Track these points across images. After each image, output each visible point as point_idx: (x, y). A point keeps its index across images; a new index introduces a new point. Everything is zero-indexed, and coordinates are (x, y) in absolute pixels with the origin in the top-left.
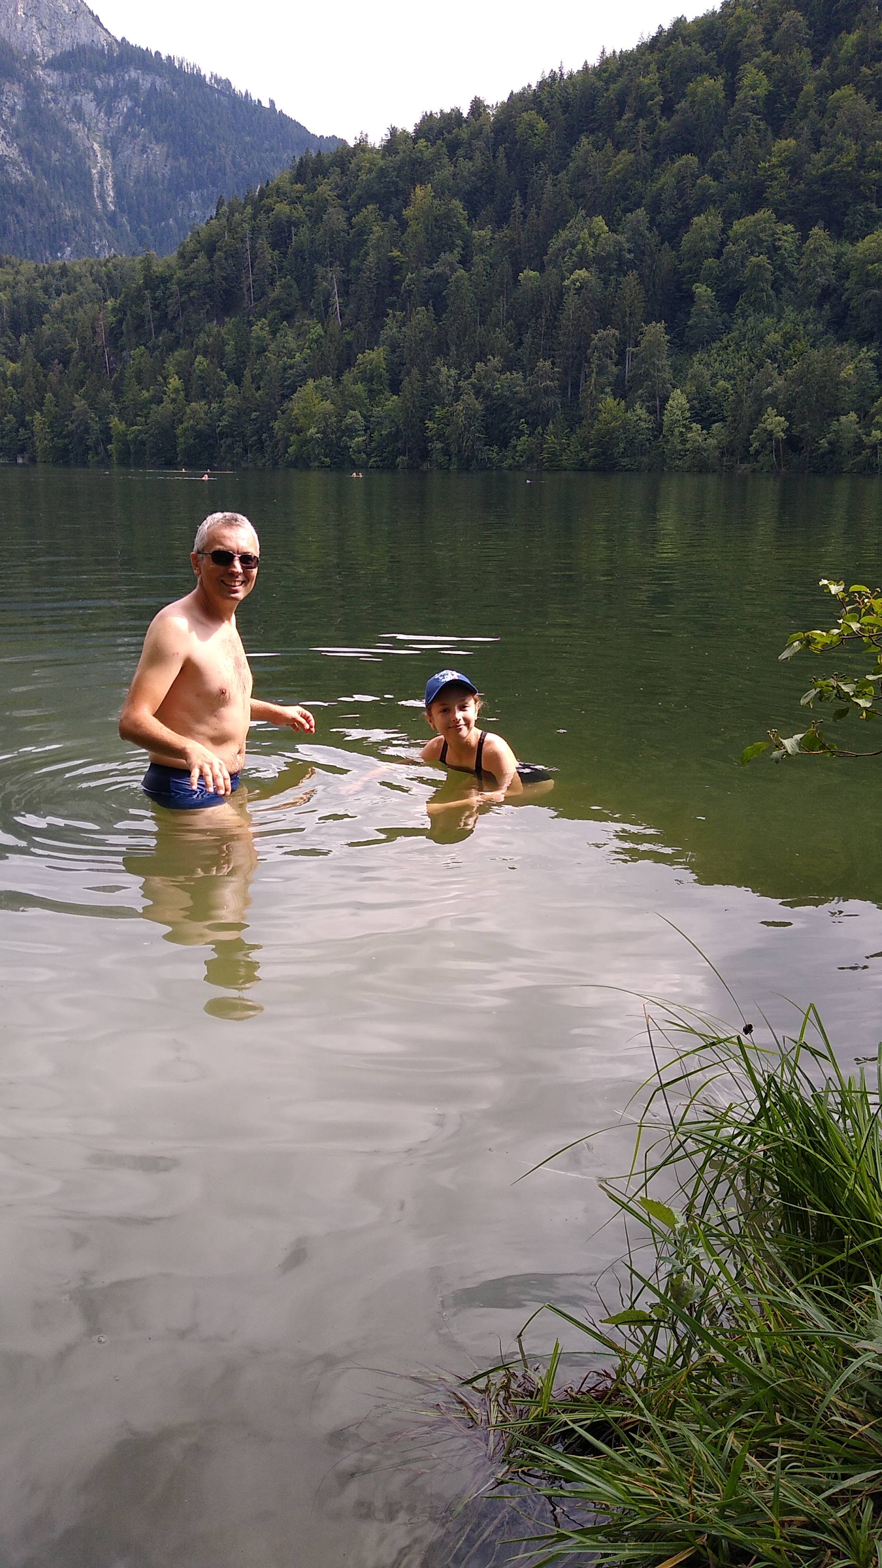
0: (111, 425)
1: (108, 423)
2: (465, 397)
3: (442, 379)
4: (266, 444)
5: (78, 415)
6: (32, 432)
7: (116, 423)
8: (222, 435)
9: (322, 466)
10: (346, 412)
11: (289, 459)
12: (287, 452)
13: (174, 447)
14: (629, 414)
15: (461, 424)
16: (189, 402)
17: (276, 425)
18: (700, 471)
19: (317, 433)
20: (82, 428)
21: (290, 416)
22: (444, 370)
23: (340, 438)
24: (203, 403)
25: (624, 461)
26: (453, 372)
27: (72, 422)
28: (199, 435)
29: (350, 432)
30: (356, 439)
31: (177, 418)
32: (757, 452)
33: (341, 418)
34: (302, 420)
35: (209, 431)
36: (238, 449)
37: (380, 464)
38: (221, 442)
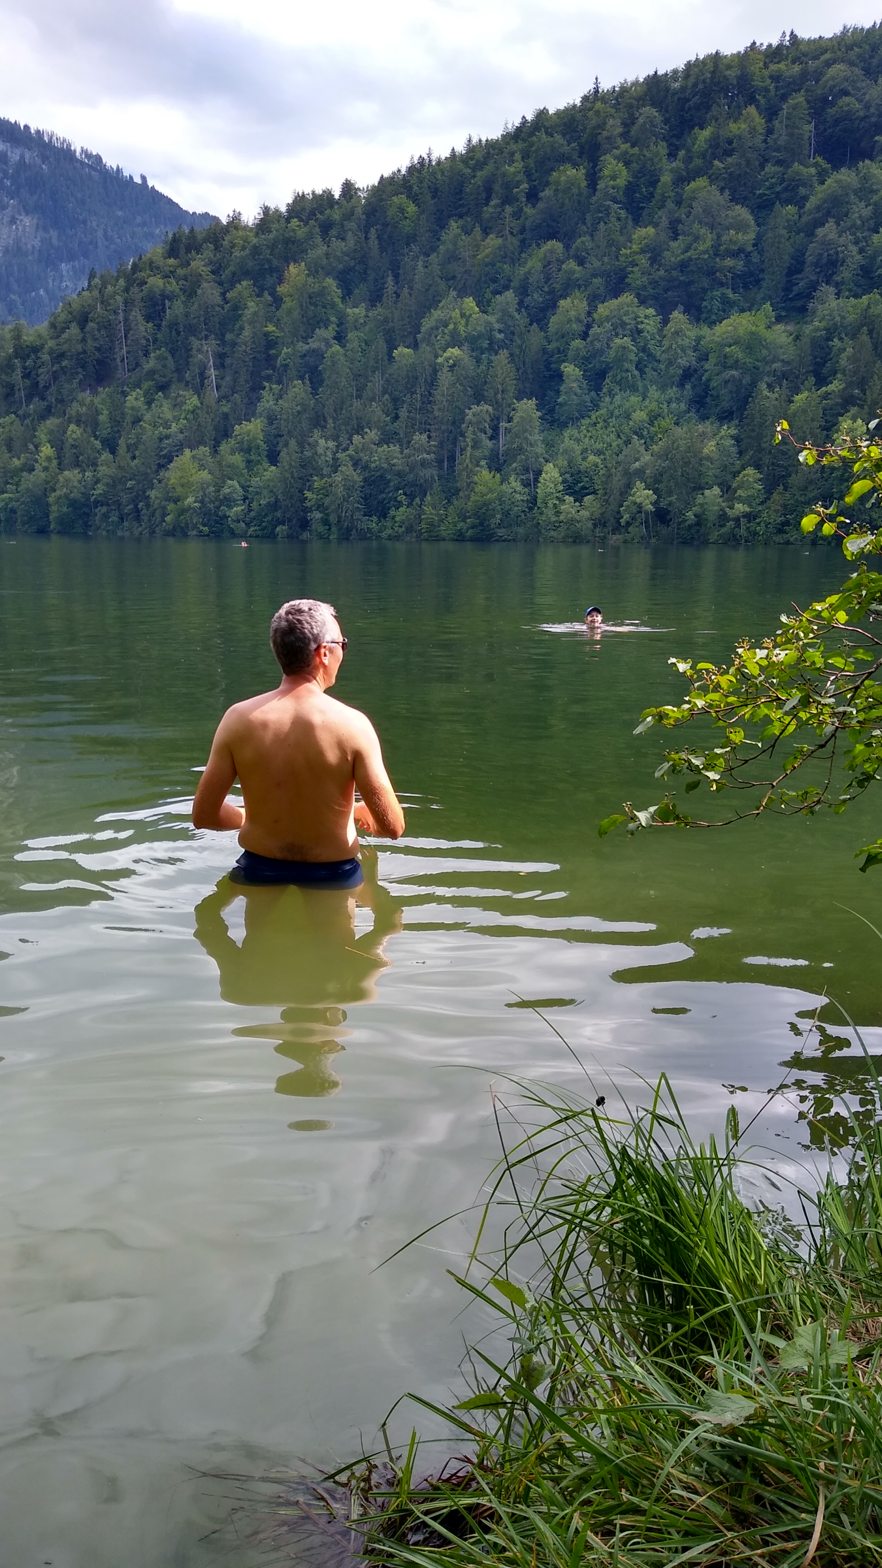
2: (343, 468)
3: (320, 450)
4: (142, 513)
8: (97, 503)
9: (201, 535)
10: (224, 482)
11: (167, 528)
12: (164, 521)
13: (47, 516)
14: (504, 487)
15: (340, 495)
16: (61, 467)
17: (153, 494)
18: (574, 542)
19: (195, 502)
21: (167, 485)
22: (322, 442)
23: (218, 508)
24: (76, 472)
25: (501, 532)
26: (331, 444)
28: (73, 504)
29: (228, 501)
30: (235, 509)
31: (49, 487)
32: (628, 524)
33: (218, 489)
34: (179, 489)
35: (83, 500)
36: (114, 518)
37: (260, 533)
38: (96, 510)
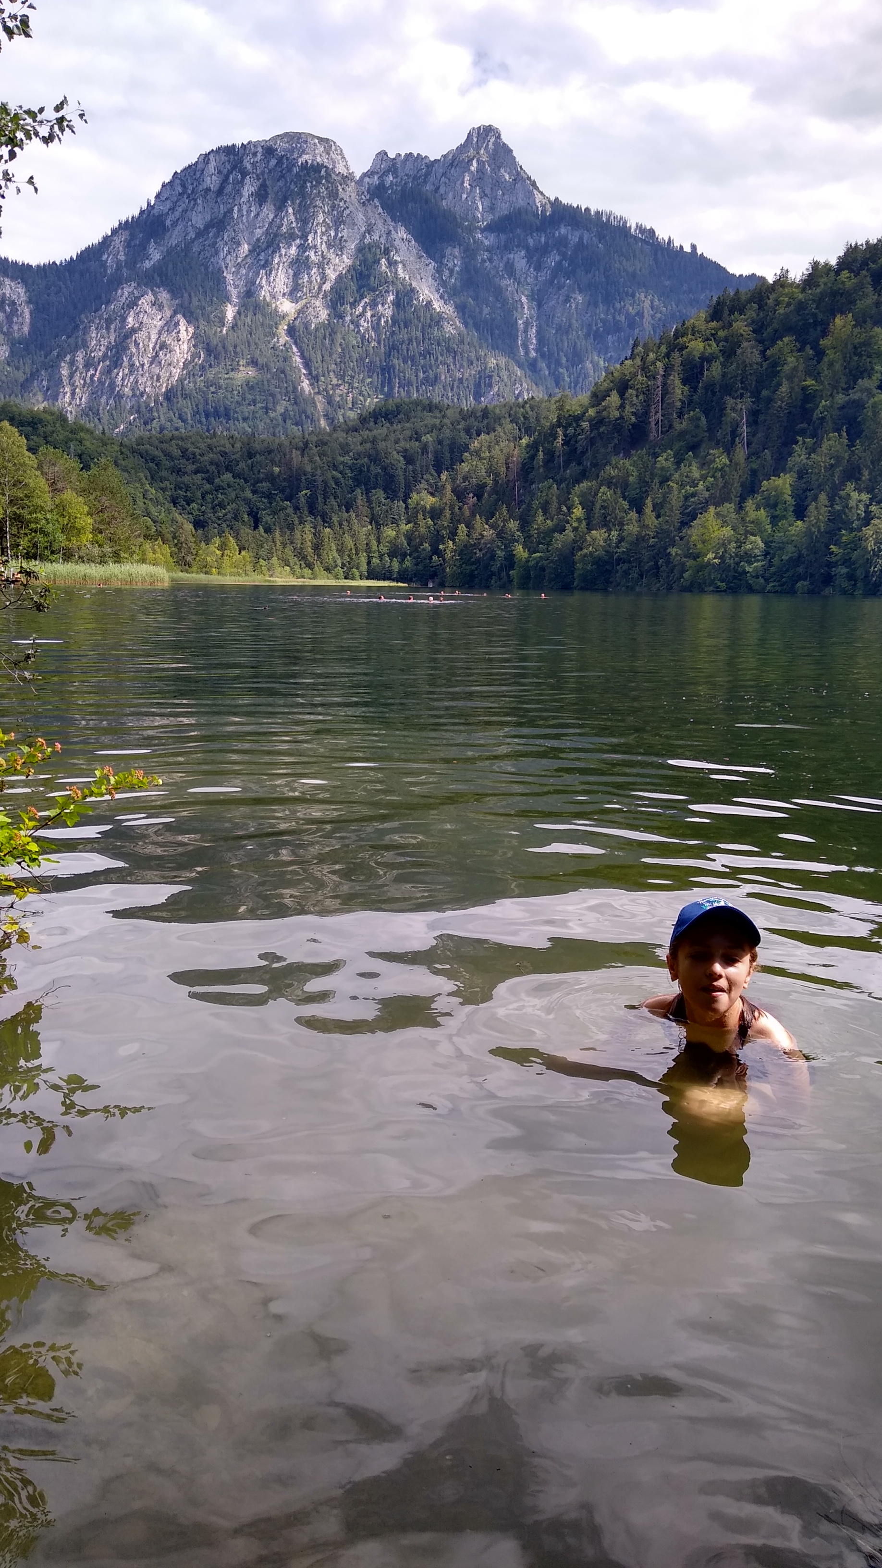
0: (514, 552)
1: (512, 551)
2: (876, 521)
3: (852, 503)
4: (661, 569)
5: (486, 544)
6: (444, 560)
7: (520, 551)
8: (620, 561)
9: (718, 591)
10: (746, 538)
11: (684, 584)
12: (682, 577)
13: (573, 573)
15: (870, 548)
16: (589, 528)
17: (673, 551)
19: (714, 558)
20: (489, 555)
21: (688, 542)
22: (855, 495)
23: (738, 564)
24: (603, 531)
26: (865, 497)
27: (480, 550)
28: (598, 562)
29: (748, 557)
30: (755, 564)
31: (577, 545)
33: (740, 544)
34: (699, 546)
35: (606, 558)
36: (634, 575)
37: (779, 589)
38: (618, 567)
